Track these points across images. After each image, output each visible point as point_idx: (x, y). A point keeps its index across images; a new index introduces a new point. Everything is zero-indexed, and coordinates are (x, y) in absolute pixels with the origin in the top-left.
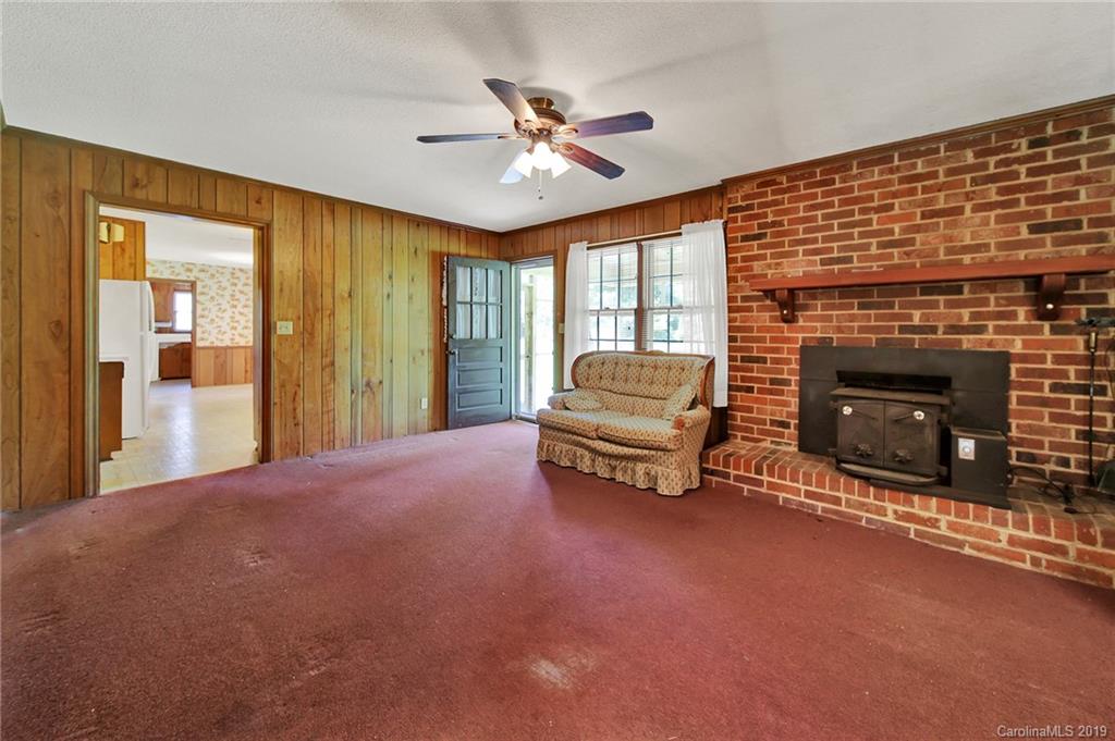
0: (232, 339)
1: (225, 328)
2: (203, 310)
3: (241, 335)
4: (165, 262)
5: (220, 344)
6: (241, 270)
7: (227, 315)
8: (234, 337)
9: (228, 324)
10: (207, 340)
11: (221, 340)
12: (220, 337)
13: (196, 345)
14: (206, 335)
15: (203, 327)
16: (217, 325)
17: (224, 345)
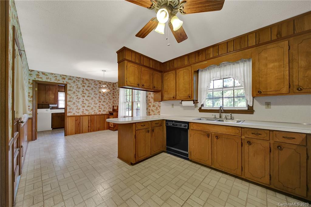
1: (80, 107)
2: (70, 98)
3: (87, 110)
4: (52, 74)
5: (78, 114)
6: (87, 80)
7: (81, 100)
8: (84, 111)
9: (81, 105)
10: (72, 113)
11: (78, 112)
12: (77, 111)
13: (67, 115)
14: (71, 110)
15: (70, 106)
16: (76, 105)
17: (79, 115)
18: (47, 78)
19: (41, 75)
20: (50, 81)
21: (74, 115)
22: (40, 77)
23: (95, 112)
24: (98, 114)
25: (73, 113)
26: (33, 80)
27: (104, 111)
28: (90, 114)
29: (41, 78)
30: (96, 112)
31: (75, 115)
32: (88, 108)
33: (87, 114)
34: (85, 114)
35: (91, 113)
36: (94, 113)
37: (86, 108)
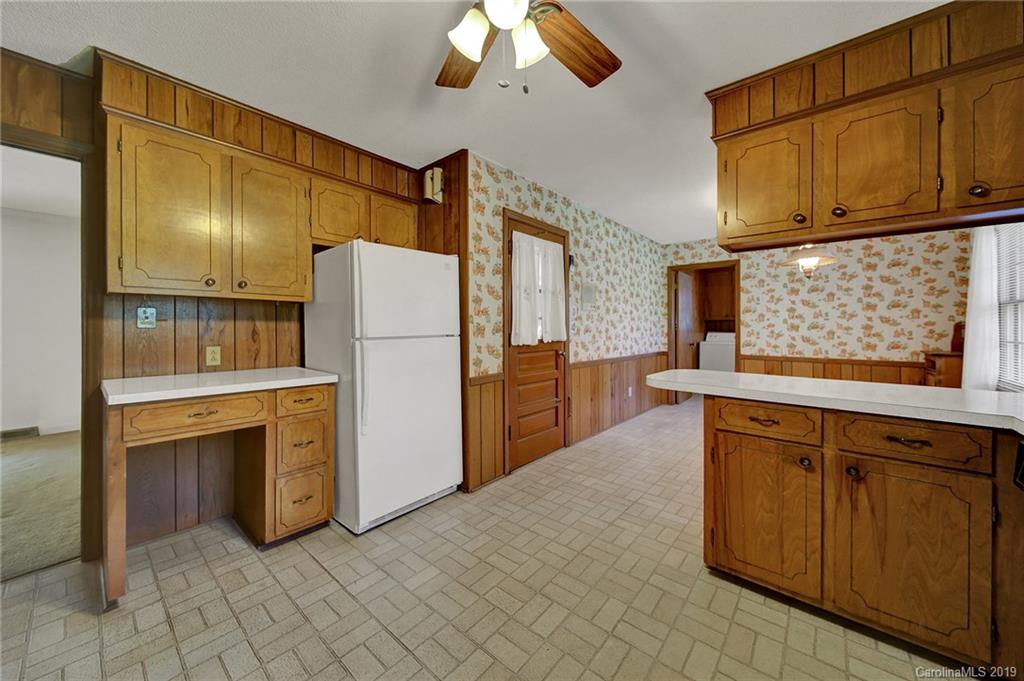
0: (792, 346)
1: (780, 327)
2: (749, 301)
3: (806, 340)
4: (704, 241)
5: (773, 354)
7: (783, 307)
8: (795, 343)
9: (785, 321)
10: (754, 346)
11: (776, 347)
12: (773, 342)
13: (742, 353)
14: (753, 339)
15: (748, 326)
16: (766, 323)
17: (779, 355)
18: (693, 257)
19: (684, 252)
20: (701, 262)
21: (761, 354)
22: (680, 255)
23: (844, 351)
24: (861, 356)
25: (757, 348)
26: (669, 267)
27: (895, 346)
28: (820, 356)
29: (682, 258)
30: (849, 349)
31: (765, 354)
32: (814, 334)
33: (809, 353)
34: (800, 353)
35: (827, 352)
36: (839, 351)
37: (803, 331)
